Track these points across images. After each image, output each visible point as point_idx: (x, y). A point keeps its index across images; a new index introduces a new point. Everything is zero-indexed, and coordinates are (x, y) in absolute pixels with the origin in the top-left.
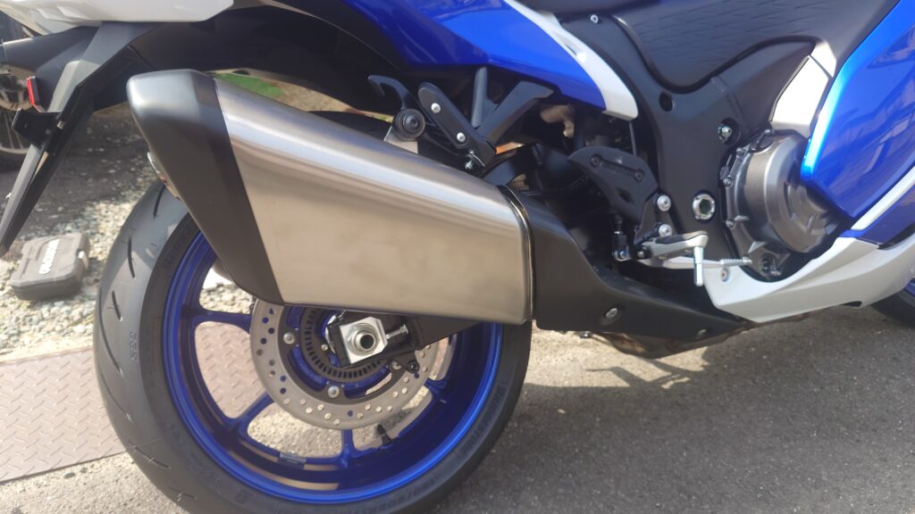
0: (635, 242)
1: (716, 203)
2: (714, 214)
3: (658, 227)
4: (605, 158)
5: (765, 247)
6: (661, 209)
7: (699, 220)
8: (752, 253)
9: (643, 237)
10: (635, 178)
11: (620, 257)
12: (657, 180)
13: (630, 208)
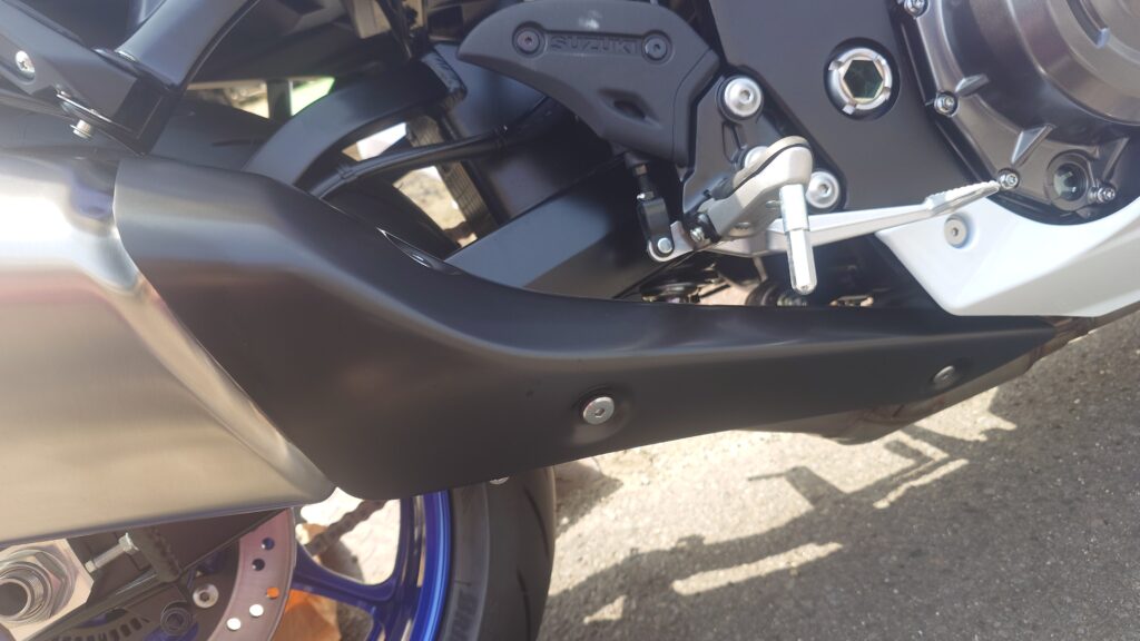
0: (687, 208)
1: (893, 64)
3: (740, 155)
4: (548, 26)
5: (1051, 137)
6: (736, 111)
7: (858, 116)
8: (1023, 159)
9: (706, 192)
10: (647, 55)
11: (659, 253)
12: (714, 47)
13: (650, 131)
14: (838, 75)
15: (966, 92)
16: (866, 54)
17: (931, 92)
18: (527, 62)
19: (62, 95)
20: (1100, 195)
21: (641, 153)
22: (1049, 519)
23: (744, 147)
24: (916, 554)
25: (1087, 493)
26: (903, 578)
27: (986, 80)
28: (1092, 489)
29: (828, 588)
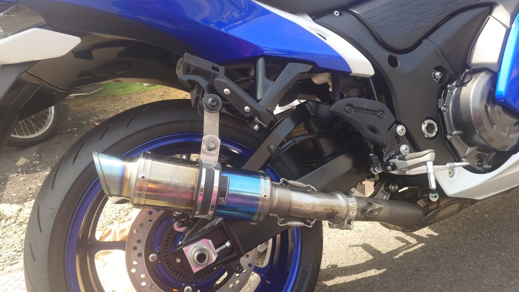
0: (384, 160)
1: (438, 125)
2: (437, 132)
3: (399, 147)
4: (355, 106)
5: (477, 150)
6: (399, 134)
7: (427, 138)
8: (468, 155)
9: (390, 156)
10: (378, 116)
11: (375, 171)
12: (395, 115)
13: (378, 137)
14: (424, 127)
15: (455, 135)
16: (432, 122)
17: (446, 133)
18: (348, 115)
19: (256, 119)
20: (487, 166)
21: (373, 142)
22: (457, 261)
23: (400, 144)
24: (417, 270)
25: (467, 254)
26: (414, 277)
27: (462, 133)
28: (468, 253)
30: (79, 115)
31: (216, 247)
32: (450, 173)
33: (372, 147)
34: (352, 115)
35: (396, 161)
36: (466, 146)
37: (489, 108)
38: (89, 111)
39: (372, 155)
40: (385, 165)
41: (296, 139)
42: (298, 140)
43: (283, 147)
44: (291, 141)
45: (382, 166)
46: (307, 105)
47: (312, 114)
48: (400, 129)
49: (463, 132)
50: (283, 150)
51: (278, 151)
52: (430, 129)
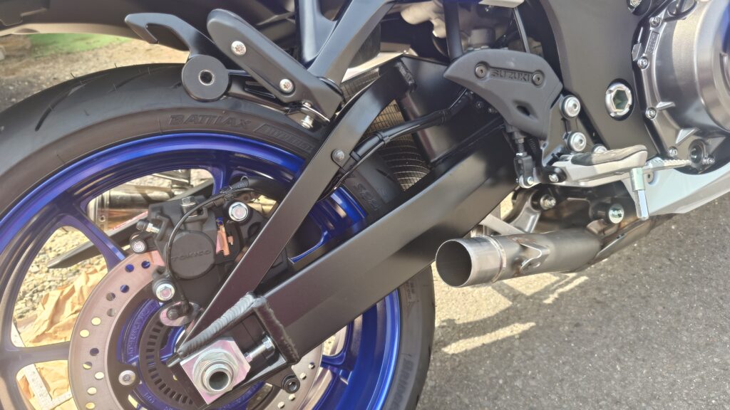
0: (544, 164)
1: (633, 93)
2: (631, 107)
3: (568, 137)
4: (492, 64)
5: (696, 134)
6: (569, 114)
7: (616, 118)
8: (680, 143)
9: (553, 155)
10: (533, 82)
11: (526, 183)
12: (561, 79)
13: (531, 122)
14: (609, 98)
15: (661, 110)
16: (623, 87)
17: (644, 107)
18: (481, 84)
19: (307, 105)
20: (707, 161)
23: (569, 133)
26: (574, 338)
27: (673, 105)
29: (537, 344)
30: (11, 88)
31: (245, 350)
32: (649, 176)
33: (521, 141)
34: (487, 84)
35: (566, 165)
36: (677, 127)
37: (726, 59)
38: (29, 82)
39: (521, 154)
40: (545, 173)
41: (384, 134)
42: (388, 136)
43: (361, 152)
44: (376, 139)
45: (538, 173)
46: (399, 64)
47: (410, 83)
48: (571, 106)
49: (675, 103)
50: (361, 157)
51: (352, 161)
52: (619, 101)
